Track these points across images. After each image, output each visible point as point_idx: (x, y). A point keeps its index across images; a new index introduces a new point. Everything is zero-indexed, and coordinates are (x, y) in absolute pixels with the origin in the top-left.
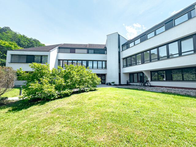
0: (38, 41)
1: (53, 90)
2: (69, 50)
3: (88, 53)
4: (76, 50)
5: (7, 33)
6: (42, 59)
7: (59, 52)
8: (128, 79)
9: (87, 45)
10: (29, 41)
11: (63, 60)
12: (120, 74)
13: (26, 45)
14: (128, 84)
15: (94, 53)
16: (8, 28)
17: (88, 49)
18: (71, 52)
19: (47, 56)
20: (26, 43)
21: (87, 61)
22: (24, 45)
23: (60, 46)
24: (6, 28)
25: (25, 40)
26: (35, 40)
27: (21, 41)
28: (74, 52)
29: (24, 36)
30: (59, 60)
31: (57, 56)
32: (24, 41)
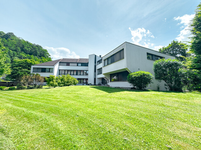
0: (41, 46)
1: (57, 84)
2: (66, 64)
3: (77, 65)
4: (70, 64)
5: (12, 40)
6: (50, 71)
7: (59, 65)
8: (101, 81)
9: (78, 59)
10: (32, 47)
11: (62, 70)
12: (95, 79)
13: (29, 51)
14: (99, 85)
15: (82, 66)
16: (12, 34)
17: (78, 63)
18: (67, 65)
19: (53, 68)
20: (30, 49)
21: (77, 71)
22: (28, 51)
23: (60, 61)
24: (10, 33)
25: (29, 46)
26: (37, 46)
27: (25, 47)
28: (69, 65)
29: (27, 42)
30: (60, 70)
31: (59, 68)
32: (27, 47)
